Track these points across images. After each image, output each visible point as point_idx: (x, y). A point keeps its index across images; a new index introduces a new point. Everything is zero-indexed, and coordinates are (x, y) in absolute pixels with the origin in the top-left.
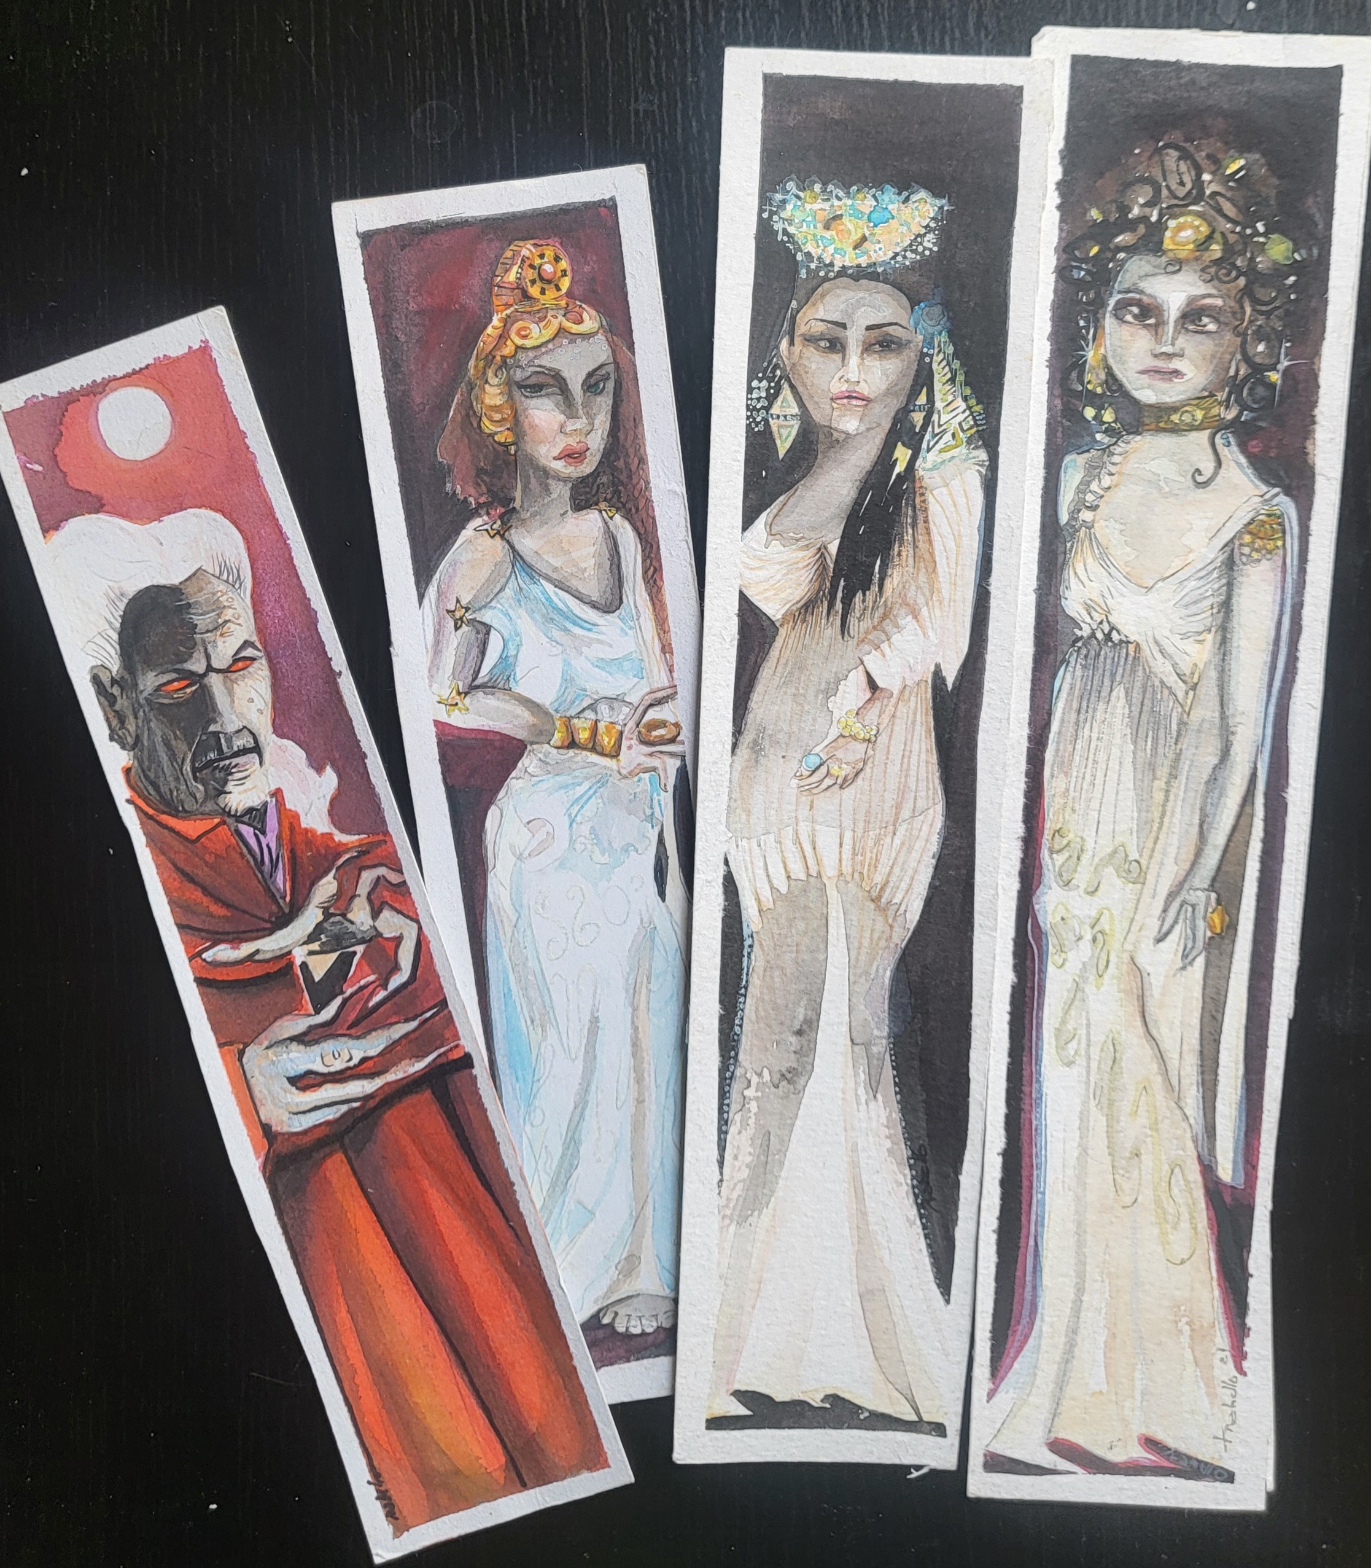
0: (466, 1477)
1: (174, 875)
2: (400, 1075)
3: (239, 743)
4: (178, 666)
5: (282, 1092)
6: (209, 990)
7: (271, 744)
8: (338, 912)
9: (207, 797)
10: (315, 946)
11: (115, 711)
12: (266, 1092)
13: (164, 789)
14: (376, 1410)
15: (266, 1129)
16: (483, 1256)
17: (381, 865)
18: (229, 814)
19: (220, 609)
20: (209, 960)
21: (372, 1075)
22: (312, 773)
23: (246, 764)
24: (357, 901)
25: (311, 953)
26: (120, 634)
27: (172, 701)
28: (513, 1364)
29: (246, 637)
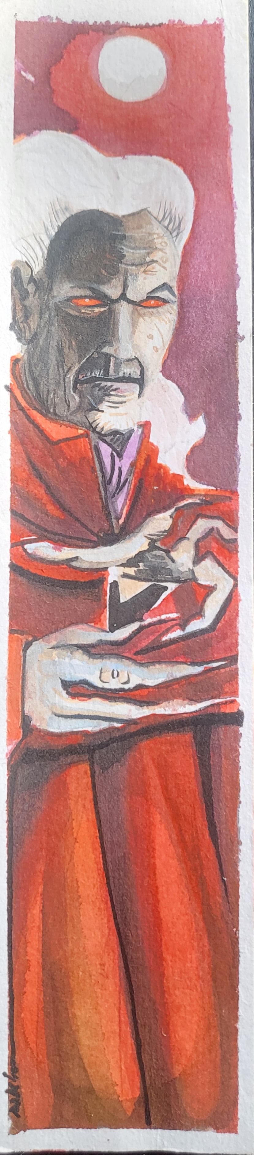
0: (97, 1098)
1: (26, 468)
2: (169, 711)
3: (126, 370)
4: (95, 286)
5: (52, 692)
6: (20, 579)
7: (156, 381)
8: (163, 547)
9: (79, 408)
10: (131, 571)
11: (24, 306)
12: (38, 688)
13: (43, 388)
14: (35, 1009)
15: (26, 721)
16: (186, 900)
17: (218, 518)
18: (94, 430)
19: (151, 248)
20: (29, 551)
21: (141, 702)
22: (184, 418)
23: (126, 390)
24: (184, 543)
25: (125, 576)
26: (52, 242)
27: (78, 314)
28: (179, 1008)
29: (166, 280)
